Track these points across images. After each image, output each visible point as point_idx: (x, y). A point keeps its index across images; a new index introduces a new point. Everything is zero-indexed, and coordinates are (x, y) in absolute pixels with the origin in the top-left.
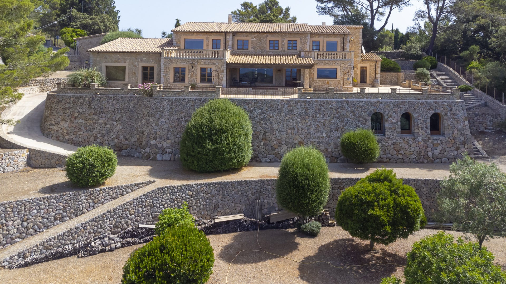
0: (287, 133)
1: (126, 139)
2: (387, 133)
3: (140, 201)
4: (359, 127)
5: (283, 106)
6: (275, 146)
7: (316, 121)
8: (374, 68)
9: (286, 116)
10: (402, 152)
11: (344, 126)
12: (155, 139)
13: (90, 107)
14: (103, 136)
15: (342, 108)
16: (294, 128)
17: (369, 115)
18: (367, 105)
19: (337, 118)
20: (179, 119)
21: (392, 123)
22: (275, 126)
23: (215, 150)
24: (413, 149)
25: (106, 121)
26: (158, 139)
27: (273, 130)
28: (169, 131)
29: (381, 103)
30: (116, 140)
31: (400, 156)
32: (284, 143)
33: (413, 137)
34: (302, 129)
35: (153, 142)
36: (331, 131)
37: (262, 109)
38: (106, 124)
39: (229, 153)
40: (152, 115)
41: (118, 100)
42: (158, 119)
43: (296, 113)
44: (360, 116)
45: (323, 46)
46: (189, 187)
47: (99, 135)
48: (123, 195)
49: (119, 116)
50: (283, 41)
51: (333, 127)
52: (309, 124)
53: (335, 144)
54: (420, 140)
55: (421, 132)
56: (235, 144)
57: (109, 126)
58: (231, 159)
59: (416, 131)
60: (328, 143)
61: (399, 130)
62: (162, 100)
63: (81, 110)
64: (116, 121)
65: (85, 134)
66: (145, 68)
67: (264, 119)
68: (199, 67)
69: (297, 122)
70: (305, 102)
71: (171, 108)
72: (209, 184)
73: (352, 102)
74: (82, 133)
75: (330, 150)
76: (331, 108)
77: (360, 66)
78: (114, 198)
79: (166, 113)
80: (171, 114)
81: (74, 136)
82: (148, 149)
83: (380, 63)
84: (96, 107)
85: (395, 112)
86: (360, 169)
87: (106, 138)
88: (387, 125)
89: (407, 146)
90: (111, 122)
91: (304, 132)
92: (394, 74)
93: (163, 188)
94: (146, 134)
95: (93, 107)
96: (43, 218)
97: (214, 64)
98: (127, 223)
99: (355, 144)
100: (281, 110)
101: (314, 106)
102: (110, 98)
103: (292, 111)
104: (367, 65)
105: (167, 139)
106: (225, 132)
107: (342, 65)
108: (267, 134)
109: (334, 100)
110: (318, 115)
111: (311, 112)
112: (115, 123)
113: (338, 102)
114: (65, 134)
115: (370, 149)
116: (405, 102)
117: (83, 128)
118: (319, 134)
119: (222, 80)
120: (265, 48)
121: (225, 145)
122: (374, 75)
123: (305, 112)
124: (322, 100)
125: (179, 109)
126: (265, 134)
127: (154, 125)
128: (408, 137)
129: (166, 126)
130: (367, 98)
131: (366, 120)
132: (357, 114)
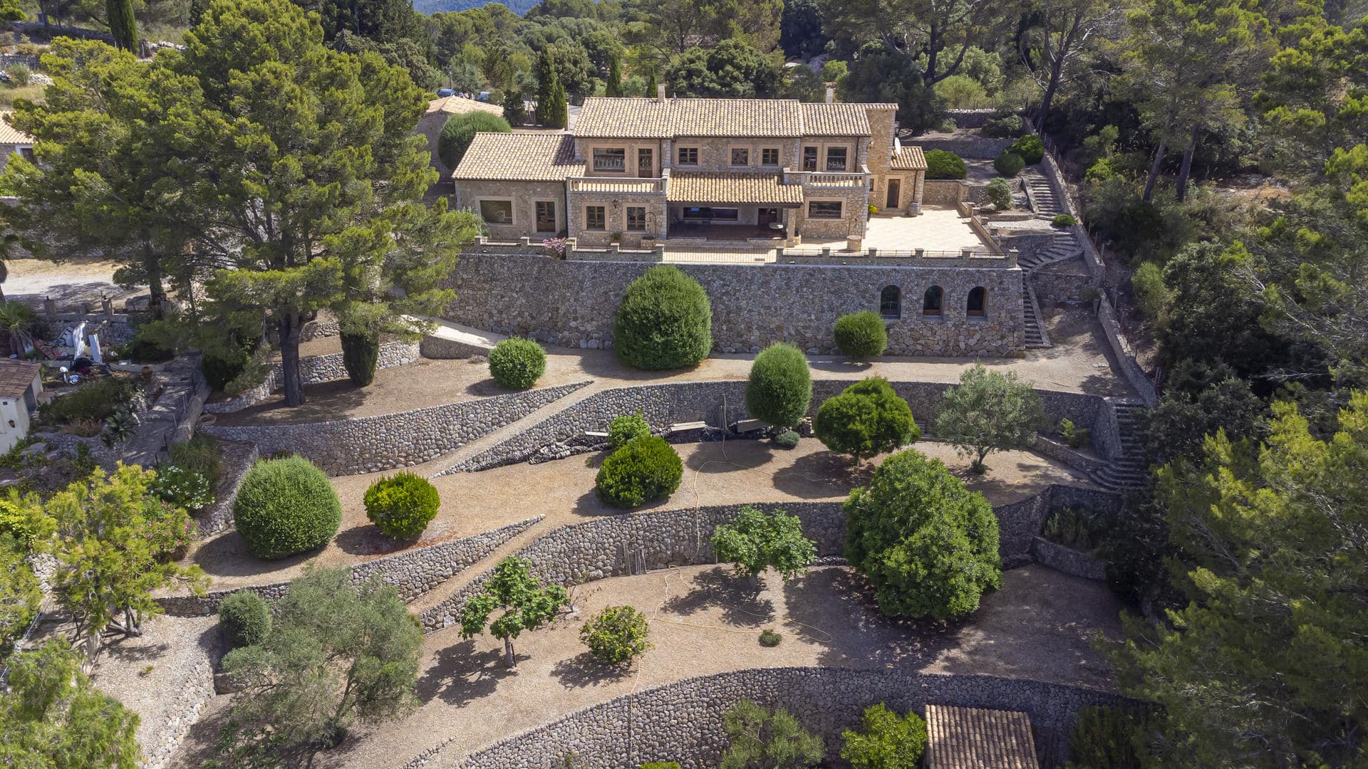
0: (759, 313)
1: (533, 318)
2: (903, 315)
4: (864, 306)
5: (754, 275)
6: (743, 332)
7: (802, 297)
8: (911, 181)
9: (759, 289)
10: (922, 342)
11: (841, 305)
12: (575, 319)
13: (477, 271)
14: (501, 312)
15: (841, 279)
16: (769, 308)
17: (878, 290)
18: (877, 275)
19: (832, 293)
20: (606, 293)
21: (911, 301)
22: (743, 303)
24: (938, 337)
25: (502, 293)
26: (580, 321)
27: (739, 309)
28: (593, 309)
30: (519, 319)
31: (919, 347)
32: (755, 327)
33: (940, 321)
34: (781, 308)
35: (573, 324)
36: (823, 312)
37: (724, 280)
38: (503, 297)
40: (568, 287)
41: (515, 262)
42: (578, 293)
43: (773, 285)
44: (866, 291)
45: (822, 158)
47: (495, 312)
49: (520, 285)
50: (755, 152)
51: (825, 306)
52: (791, 302)
53: (828, 329)
54: (950, 325)
55: (952, 314)
57: (507, 299)
59: (946, 312)
60: (818, 329)
61: (921, 311)
62: (581, 266)
63: (465, 276)
64: (517, 293)
65: (476, 309)
66: (540, 204)
67: (727, 293)
68: (625, 206)
69: (774, 299)
70: (786, 270)
71: (594, 278)
72: (661, 387)
73: (855, 270)
74: (471, 308)
75: (819, 337)
76: (824, 279)
77: (888, 177)
78: (551, 401)
79: (587, 284)
80: (594, 285)
81: (460, 313)
82: (566, 333)
83: (923, 173)
84: (486, 272)
85: (917, 285)
86: (859, 364)
87: (504, 316)
88: (904, 303)
89: (929, 334)
90: (509, 294)
91: (785, 312)
92: (951, 184)
94: (561, 312)
95: (481, 272)
97: (648, 201)
99: (853, 334)
100: (751, 281)
101: (800, 275)
102: (504, 259)
103: (767, 282)
104: (901, 176)
105: (592, 320)
106: (676, 320)
107: (850, 196)
108: (732, 315)
109: (829, 266)
110: (805, 289)
111: (795, 284)
112: (515, 295)
113: (834, 270)
115: (872, 342)
116: (933, 271)
117: (471, 301)
118: (805, 315)
119: (661, 226)
121: (677, 337)
122: (911, 194)
123: (787, 284)
124: (811, 266)
125: (606, 279)
126: (728, 313)
127: (572, 300)
128: (933, 321)
129: (589, 302)
130: (878, 264)
131: (874, 297)
132: (862, 287)
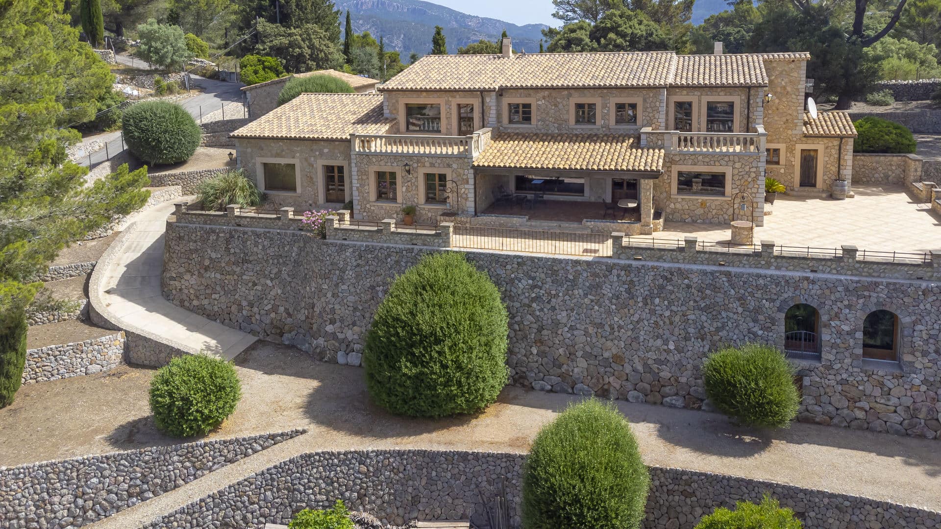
0: (586, 334)
1: (290, 315)
2: (827, 355)
3: (268, 478)
4: (755, 335)
5: (578, 274)
6: (562, 360)
7: (652, 312)
8: (834, 152)
9: (586, 295)
10: (864, 404)
11: (718, 330)
12: (333, 322)
13: (227, 249)
14: (251, 305)
15: (715, 289)
16: (601, 325)
17: (780, 310)
18: (777, 285)
19: (701, 309)
20: (372, 288)
21: (840, 333)
22: (562, 316)
23: (419, 378)
24: (894, 401)
25: (254, 278)
26: (338, 324)
27: (556, 324)
28: (355, 309)
29: (813, 282)
30: (273, 315)
31: (860, 414)
32: (579, 354)
33: (897, 372)
34: (620, 327)
35: (329, 328)
36: (687, 339)
37: (533, 279)
38: (255, 284)
39: (446, 385)
40: (326, 277)
41: (271, 239)
42: (337, 285)
43: (606, 290)
44: (758, 310)
45: (699, 115)
46: (362, 457)
47: (244, 303)
48: (246, 455)
49: (275, 270)
50: (604, 106)
51: (691, 330)
52: (636, 318)
53: (696, 368)
54: (917, 382)
55: (920, 362)
56: (459, 368)
57: (259, 288)
58: (452, 398)
59: (907, 358)
60: (680, 365)
61: (859, 351)
62: (342, 248)
63: (214, 255)
64: (272, 280)
65: (223, 299)
66: (329, 169)
67: (537, 298)
68: (422, 171)
69: (609, 312)
70: (627, 269)
71: (358, 265)
72: (400, 454)
73: (739, 276)
74: (217, 296)
75: (683, 380)
76: (689, 287)
77: (799, 147)
78: (231, 461)
79: (350, 274)
80: (358, 276)
81: (206, 302)
82: (321, 341)
83: (851, 142)
84: (238, 251)
85: (849, 307)
86: (747, 439)
87: (255, 309)
88: (826, 336)
89: (877, 392)
90: (262, 281)
91: (625, 334)
92: (895, 159)
93: (310, 456)
94: (317, 310)
95: (232, 251)
96: (109, 492)
97: (449, 166)
98: (244, 518)
99: (735, 386)
100: (574, 283)
101: (649, 278)
102: (258, 235)
103: (599, 286)
104: (819, 146)
105: (354, 324)
106: (438, 341)
107: (737, 165)
108: (545, 332)
109: (695, 267)
110: (657, 301)
111: (641, 291)
112: (269, 282)
113: (705, 273)
114: (192, 297)
115: (770, 403)
116: (877, 284)
117: (218, 288)
118: (659, 342)
119: (466, 199)
120: (567, 121)
121: (437, 368)
122: (834, 169)
123: (628, 291)
124: (666, 265)
125: (372, 268)
126: (540, 329)
127: (329, 295)
128: (882, 369)
129: (351, 298)
130: (778, 268)
131: (773, 321)
132: (752, 304)
